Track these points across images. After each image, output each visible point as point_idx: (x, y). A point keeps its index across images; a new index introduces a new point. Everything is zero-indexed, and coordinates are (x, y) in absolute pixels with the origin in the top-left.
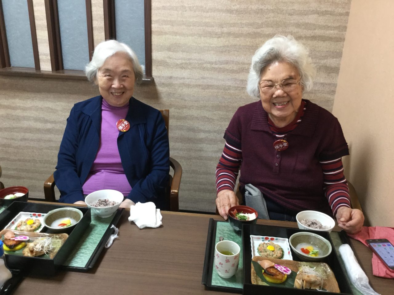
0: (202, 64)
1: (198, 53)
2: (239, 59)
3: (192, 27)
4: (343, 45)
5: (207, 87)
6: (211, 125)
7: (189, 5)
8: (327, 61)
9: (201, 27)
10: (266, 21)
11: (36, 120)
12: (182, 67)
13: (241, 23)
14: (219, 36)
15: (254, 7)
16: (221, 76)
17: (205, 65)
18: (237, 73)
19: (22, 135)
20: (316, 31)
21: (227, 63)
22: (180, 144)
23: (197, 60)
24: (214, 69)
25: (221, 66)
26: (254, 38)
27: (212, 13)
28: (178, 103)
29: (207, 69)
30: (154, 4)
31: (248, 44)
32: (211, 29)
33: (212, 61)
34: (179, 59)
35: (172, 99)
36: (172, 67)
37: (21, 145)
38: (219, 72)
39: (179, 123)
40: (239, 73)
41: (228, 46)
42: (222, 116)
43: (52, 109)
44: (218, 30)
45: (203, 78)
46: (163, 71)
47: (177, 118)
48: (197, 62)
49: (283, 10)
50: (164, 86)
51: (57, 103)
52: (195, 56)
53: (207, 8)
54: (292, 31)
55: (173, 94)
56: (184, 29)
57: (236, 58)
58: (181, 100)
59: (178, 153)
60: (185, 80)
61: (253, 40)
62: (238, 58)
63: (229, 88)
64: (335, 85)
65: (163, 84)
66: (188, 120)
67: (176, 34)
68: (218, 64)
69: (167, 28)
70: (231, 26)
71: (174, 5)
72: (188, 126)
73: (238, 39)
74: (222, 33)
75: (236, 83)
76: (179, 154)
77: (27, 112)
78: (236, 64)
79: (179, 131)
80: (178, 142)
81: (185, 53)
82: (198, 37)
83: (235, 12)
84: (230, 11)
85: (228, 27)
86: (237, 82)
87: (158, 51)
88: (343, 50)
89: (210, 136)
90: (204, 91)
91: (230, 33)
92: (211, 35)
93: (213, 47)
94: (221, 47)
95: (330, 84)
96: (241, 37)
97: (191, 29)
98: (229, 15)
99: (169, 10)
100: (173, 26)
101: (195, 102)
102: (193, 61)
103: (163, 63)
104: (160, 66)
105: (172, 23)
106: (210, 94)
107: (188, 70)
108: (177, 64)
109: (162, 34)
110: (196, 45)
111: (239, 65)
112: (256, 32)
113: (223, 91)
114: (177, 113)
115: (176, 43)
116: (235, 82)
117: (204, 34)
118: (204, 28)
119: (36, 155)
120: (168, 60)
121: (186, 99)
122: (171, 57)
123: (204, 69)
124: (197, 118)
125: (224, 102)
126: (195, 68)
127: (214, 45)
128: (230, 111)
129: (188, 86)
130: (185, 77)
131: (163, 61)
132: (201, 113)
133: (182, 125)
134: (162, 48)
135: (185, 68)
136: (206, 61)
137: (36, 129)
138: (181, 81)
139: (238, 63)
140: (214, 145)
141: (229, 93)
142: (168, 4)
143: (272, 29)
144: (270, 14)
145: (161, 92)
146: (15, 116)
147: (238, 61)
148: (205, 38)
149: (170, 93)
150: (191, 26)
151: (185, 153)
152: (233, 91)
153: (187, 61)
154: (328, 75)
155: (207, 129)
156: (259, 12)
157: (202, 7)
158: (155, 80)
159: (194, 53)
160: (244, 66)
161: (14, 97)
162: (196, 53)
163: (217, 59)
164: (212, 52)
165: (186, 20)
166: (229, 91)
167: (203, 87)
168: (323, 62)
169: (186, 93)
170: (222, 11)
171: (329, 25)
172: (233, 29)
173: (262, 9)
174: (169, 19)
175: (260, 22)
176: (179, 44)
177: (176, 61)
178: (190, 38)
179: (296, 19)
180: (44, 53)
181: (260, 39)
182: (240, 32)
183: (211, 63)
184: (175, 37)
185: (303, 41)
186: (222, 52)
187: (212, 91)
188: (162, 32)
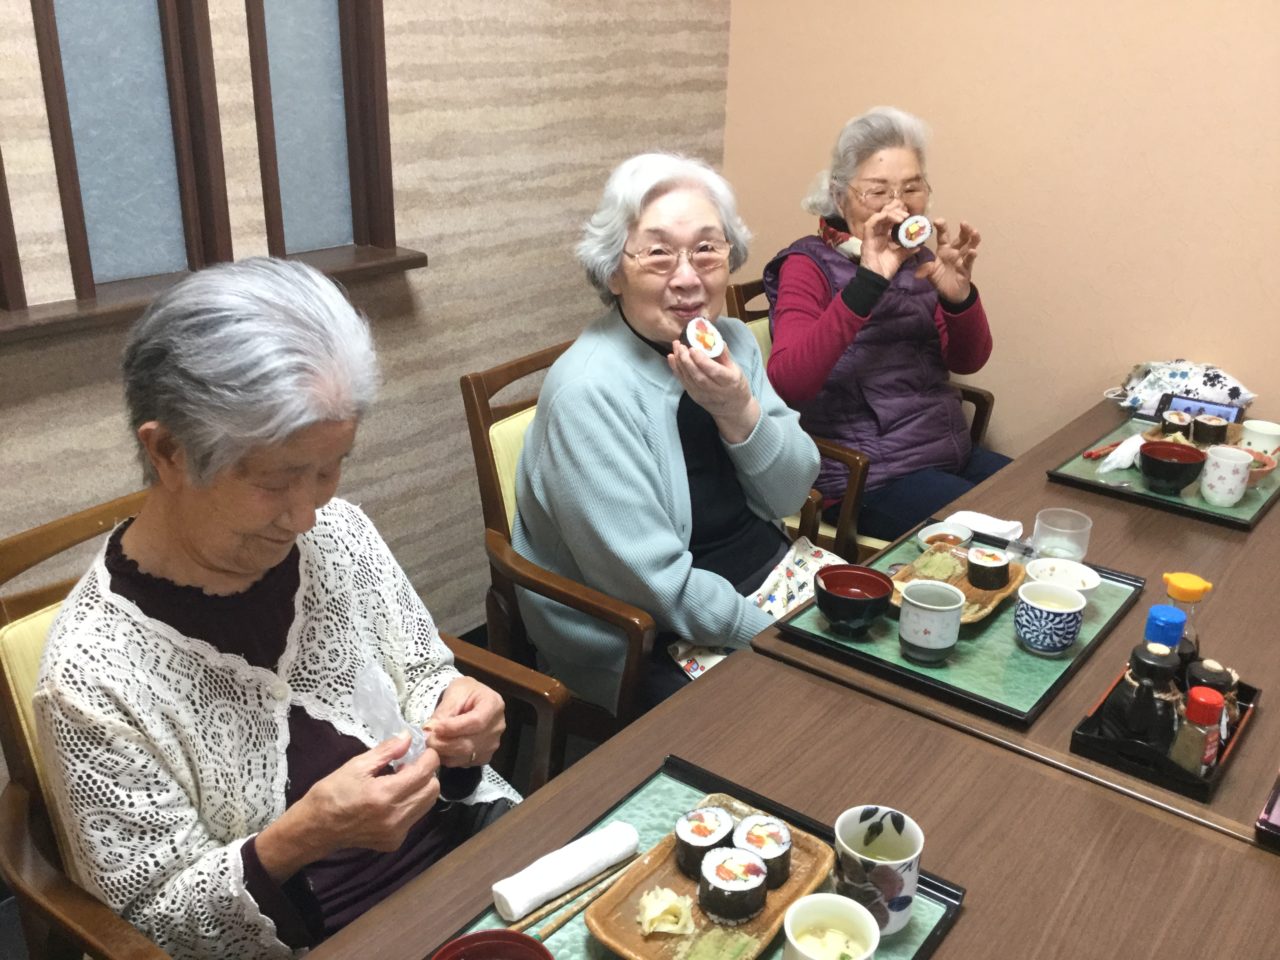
0: (505, 182)
1: (496, 154)
2: (575, 157)
3: (478, 81)
4: (725, 95)
5: (518, 247)
7: (470, 18)
9: (498, 77)
10: (614, 53)
12: (462, 200)
13: (572, 60)
14: (535, 98)
15: (593, 17)
16: (545, 210)
17: (511, 186)
18: (572, 195)
21: (553, 172)
23: (494, 175)
24: (531, 193)
25: (542, 183)
26: (596, 98)
27: (518, 38)
28: (461, 310)
30: (392, 16)
31: (588, 114)
32: (519, 83)
33: (525, 171)
34: (456, 178)
35: (446, 304)
36: (440, 204)
38: (540, 199)
40: (576, 193)
41: (552, 126)
44: (530, 83)
45: (510, 223)
46: (420, 224)
47: (458, 357)
49: (639, 24)
52: (489, 163)
53: (507, 25)
54: (655, 74)
55: (449, 286)
56: (462, 87)
57: (569, 155)
58: (465, 300)
60: (471, 239)
61: (595, 102)
62: (572, 153)
63: (561, 236)
67: (444, 103)
68: (536, 178)
69: (422, 88)
70: (555, 71)
71: (438, 18)
73: (570, 104)
74: (540, 91)
78: (569, 170)
81: (467, 159)
82: (493, 106)
83: (559, 32)
84: (550, 30)
85: (549, 74)
86: (574, 220)
87: (407, 164)
90: (514, 261)
91: (554, 89)
92: (520, 98)
93: (526, 131)
94: (539, 129)
96: (575, 97)
97: (478, 86)
98: (550, 39)
99: (425, 32)
100: (436, 80)
101: (497, 295)
102: (487, 179)
103: (420, 198)
104: (413, 207)
105: (434, 73)
106: (527, 264)
107: (478, 208)
108: (452, 194)
109: (412, 108)
110: (491, 130)
111: (575, 173)
112: (598, 81)
113: (550, 249)
115: (445, 131)
116: (570, 220)
117: (505, 97)
118: (504, 79)
120: (431, 188)
121: (478, 293)
122: (435, 175)
123: (510, 197)
124: (503, 341)
125: (554, 280)
126: (492, 198)
127: (527, 127)
128: (564, 300)
129: (478, 254)
130: (472, 229)
131: (419, 190)
132: (510, 324)
134: (414, 153)
135: (469, 204)
136: (513, 174)
138: (463, 244)
139: (572, 168)
142: (423, 16)
143: (624, 72)
144: (620, 34)
145: (418, 287)
147: (574, 162)
148: (507, 109)
150: (476, 77)
152: (569, 244)
153: (472, 181)
156: (602, 29)
157: (495, 20)
160: (584, 173)
162: (489, 154)
163: (535, 165)
164: (524, 146)
165: (465, 60)
166: (560, 248)
167: (510, 249)
169: (477, 275)
170: (530, 29)
171: (706, 52)
172: (562, 79)
173: (606, 22)
174: (426, 61)
175: (604, 56)
176: (454, 132)
177: (448, 184)
178: (477, 112)
179: (659, 43)
180: (35, 234)
181: (607, 100)
182: (572, 85)
183: (522, 177)
184: (443, 114)
185: (671, 96)
186: (543, 142)
187: (527, 255)
188: (412, 103)
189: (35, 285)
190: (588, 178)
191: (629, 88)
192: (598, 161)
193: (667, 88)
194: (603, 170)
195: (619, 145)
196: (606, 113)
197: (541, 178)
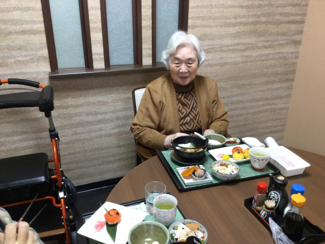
0: (222, 47)
1: (219, 40)
3: (216, 20)
4: (304, 25)
5: (224, 64)
6: (225, 93)
7: (215, 4)
8: (295, 37)
9: (223, 19)
10: (263, 13)
11: (87, 114)
12: (208, 51)
13: (248, 15)
14: (234, 25)
15: (257, 3)
16: (234, 55)
17: (224, 48)
18: (244, 52)
19: (73, 131)
20: (290, 17)
21: (238, 45)
23: (218, 45)
24: (229, 50)
25: (234, 48)
27: (230, 9)
30: (191, 4)
31: (252, 29)
32: (229, 21)
33: (229, 44)
34: (206, 46)
37: (71, 140)
38: (233, 52)
40: (245, 51)
41: (239, 33)
43: (103, 102)
44: (234, 21)
45: (222, 58)
48: (218, 47)
49: (273, 5)
51: (108, 96)
52: (217, 42)
53: (227, 5)
54: (277, 19)
56: (211, 22)
57: (244, 41)
60: (209, 61)
61: (255, 26)
62: (245, 40)
63: (238, 63)
64: (298, 53)
67: (205, 26)
68: (232, 46)
69: (199, 22)
70: (242, 18)
71: (205, 4)
73: (246, 27)
74: (236, 23)
75: (243, 59)
77: (79, 108)
81: (210, 41)
82: (220, 27)
83: (245, 7)
84: (242, 7)
85: (240, 19)
88: (304, 29)
90: (222, 68)
91: (241, 23)
92: (229, 25)
93: (230, 34)
94: (235, 33)
95: (296, 52)
96: (248, 25)
97: (216, 22)
98: (241, 9)
99: (201, 8)
100: (203, 20)
101: (216, 77)
102: (216, 46)
105: (203, 18)
106: (226, 69)
107: (212, 53)
108: (205, 50)
110: (219, 33)
111: (245, 46)
112: (257, 20)
113: (234, 66)
115: (205, 33)
117: (224, 25)
118: (225, 20)
119: (86, 146)
121: (210, 75)
123: (223, 51)
125: (235, 74)
126: (217, 51)
127: (231, 33)
128: (238, 80)
129: (211, 65)
130: (210, 59)
135: (210, 52)
136: (225, 45)
137: (88, 122)
138: (207, 63)
139: (245, 44)
141: (238, 66)
142: (201, 4)
143: (266, 18)
144: (266, 8)
146: (67, 114)
147: (245, 43)
148: (225, 28)
152: (241, 65)
153: (211, 47)
154: (295, 47)
155: (222, 96)
156: (260, 6)
157: (224, 4)
159: (217, 40)
160: (249, 46)
161: (67, 97)
163: (232, 43)
164: (229, 38)
165: (213, 15)
167: (221, 65)
168: (293, 38)
169: (210, 71)
170: (234, 7)
171: (298, 13)
172: (243, 20)
173: (261, 4)
174: (201, 15)
175: (259, 14)
176: (207, 34)
177: (204, 47)
178: (215, 28)
179: (280, 10)
180: (97, 53)
181: (259, 26)
182: (247, 21)
183: (227, 46)
184: (204, 29)
185: (283, 25)
186: (236, 37)
187: (227, 67)
188: (195, 26)
189: (96, 64)
190: (250, 47)
191: (267, 23)
192: (254, 42)
193: (282, 23)
194: (256, 45)
195: (262, 38)
196: (258, 29)
197: (234, 46)
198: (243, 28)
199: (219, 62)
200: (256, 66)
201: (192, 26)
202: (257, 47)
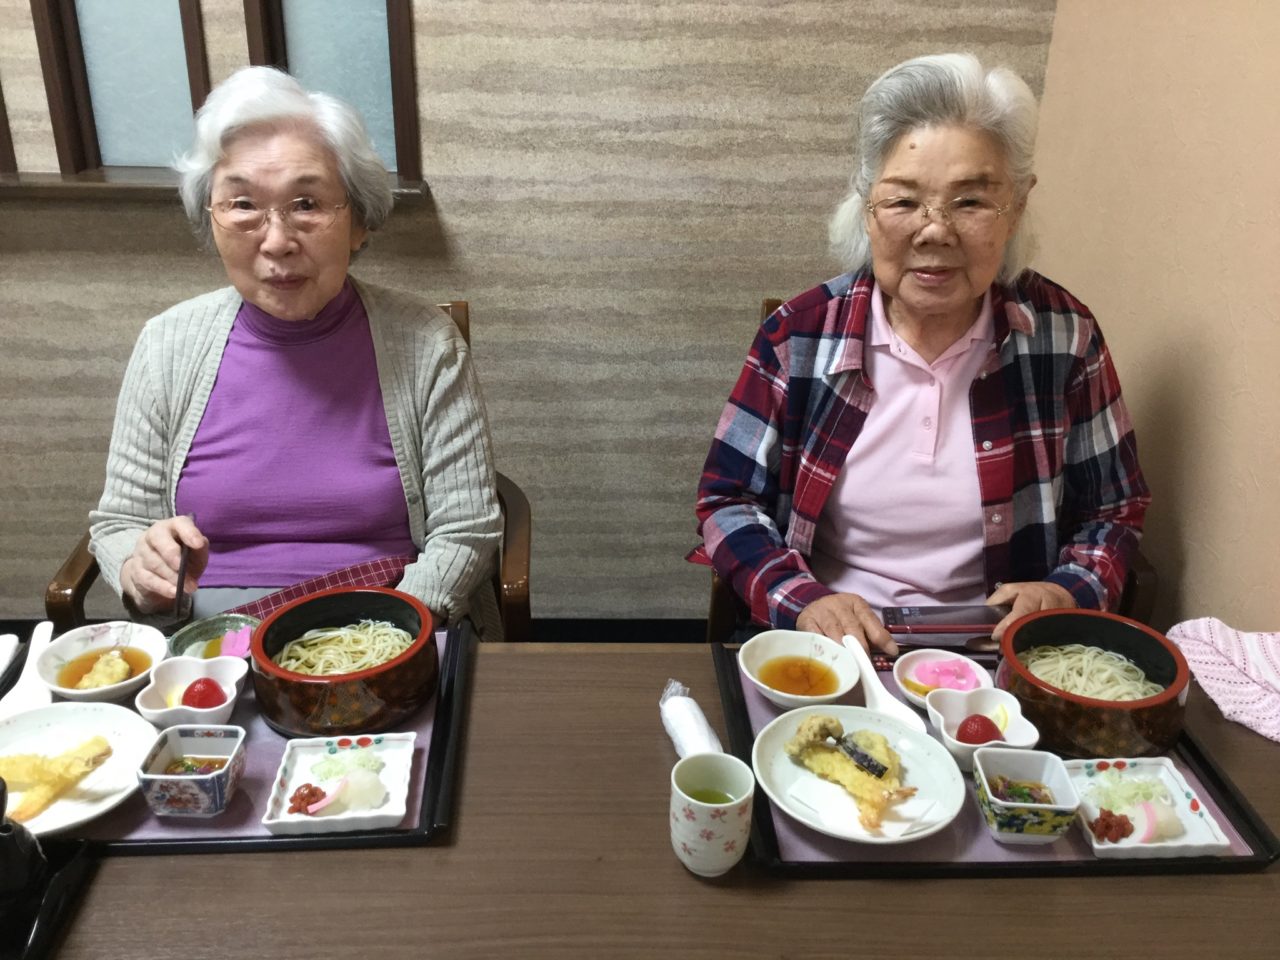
0: (593, 130)
1: (578, 94)
2: (717, 110)
4: (1047, 54)
5: (610, 209)
6: (631, 336)
12: (526, 142)
14: (646, 33)
16: (658, 170)
17: (602, 135)
18: (710, 159)
20: (962, 11)
21: (676, 126)
22: (528, 404)
23: (575, 119)
24: (635, 147)
25: (656, 137)
26: (762, 39)
28: (518, 266)
29: (609, 148)
31: (744, 58)
32: (620, 12)
33: (626, 119)
34: (514, 116)
35: (495, 255)
36: (490, 143)
38: (650, 156)
39: (521, 336)
40: (716, 157)
41: (677, 68)
42: (666, 305)
43: (69, 308)
44: (641, 12)
45: (598, 179)
46: (459, 161)
47: (513, 317)
48: (574, 126)
50: (465, 211)
52: (567, 104)
54: (885, 14)
55: (499, 236)
56: (524, 11)
57: (707, 108)
58: (525, 256)
59: (522, 433)
60: (536, 188)
61: (760, 44)
62: (711, 106)
63: (685, 209)
65: (463, 203)
66: (553, 322)
67: (499, 29)
68: (645, 130)
69: (465, 9)
72: (552, 344)
73: (710, 43)
74: (657, 23)
75: (709, 192)
76: (526, 437)
78: (705, 127)
79: (525, 360)
80: (523, 399)
81: (533, 97)
82: (576, 37)
86: (711, 190)
87: (440, 93)
89: (626, 371)
90: (603, 225)
91: (683, 23)
92: (620, 30)
93: (629, 71)
94: (653, 71)
96: (720, 35)
97: (551, 13)
101: (575, 259)
102: (563, 123)
103: (458, 132)
104: (449, 141)
106: (624, 231)
107: (547, 154)
108: (508, 134)
109: (450, 31)
110: (571, 66)
111: (715, 133)
112: (767, 16)
113: (665, 219)
114: (514, 303)
115: (499, 61)
116: (704, 190)
117: (595, 27)
118: (593, 6)
120: (475, 122)
121: (544, 252)
122: (484, 109)
123: (600, 148)
124: (581, 314)
125: (672, 258)
126: (571, 145)
127: (631, 66)
128: (689, 285)
129: (548, 207)
130: (537, 178)
131: (458, 123)
132: (594, 295)
133: (531, 339)
134: (453, 81)
135: (534, 148)
136: (606, 121)
138: (524, 193)
139: (711, 125)
140: (643, 400)
141: (684, 226)
145: (455, 230)
147: (713, 118)
148: (599, 42)
149: (489, 235)
151: (544, 431)
152: (699, 220)
153: (540, 123)
155: (617, 351)
158: (433, 191)
159: (564, 93)
160: (733, 133)
162: (570, 93)
163: (644, 113)
164: (627, 89)
166: (685, 221)
167: (598, 211)
169: (544, 232)
172: (694, 11)
176: (513, 63)
177: (502, 122)
178: (549, 42)
182: (716, 19)
183: (623, 127)
184: (495, 41)
186: (659, 88)
187: (628, 221)
188: (450, 25)
189: (28, 156)
190: (740, 141)
191: (828, 30)
192: (762, 121)
193: (912, 34)
194: (771, 133)
195: (804, 104)
196: (779, 60)
197: (654, 132)
198: (693, 50)
199: (585, 194)
200: (779, 232)
201: (431, 23)
202: (779, 140)
